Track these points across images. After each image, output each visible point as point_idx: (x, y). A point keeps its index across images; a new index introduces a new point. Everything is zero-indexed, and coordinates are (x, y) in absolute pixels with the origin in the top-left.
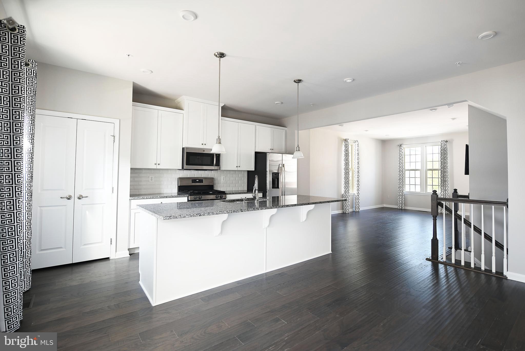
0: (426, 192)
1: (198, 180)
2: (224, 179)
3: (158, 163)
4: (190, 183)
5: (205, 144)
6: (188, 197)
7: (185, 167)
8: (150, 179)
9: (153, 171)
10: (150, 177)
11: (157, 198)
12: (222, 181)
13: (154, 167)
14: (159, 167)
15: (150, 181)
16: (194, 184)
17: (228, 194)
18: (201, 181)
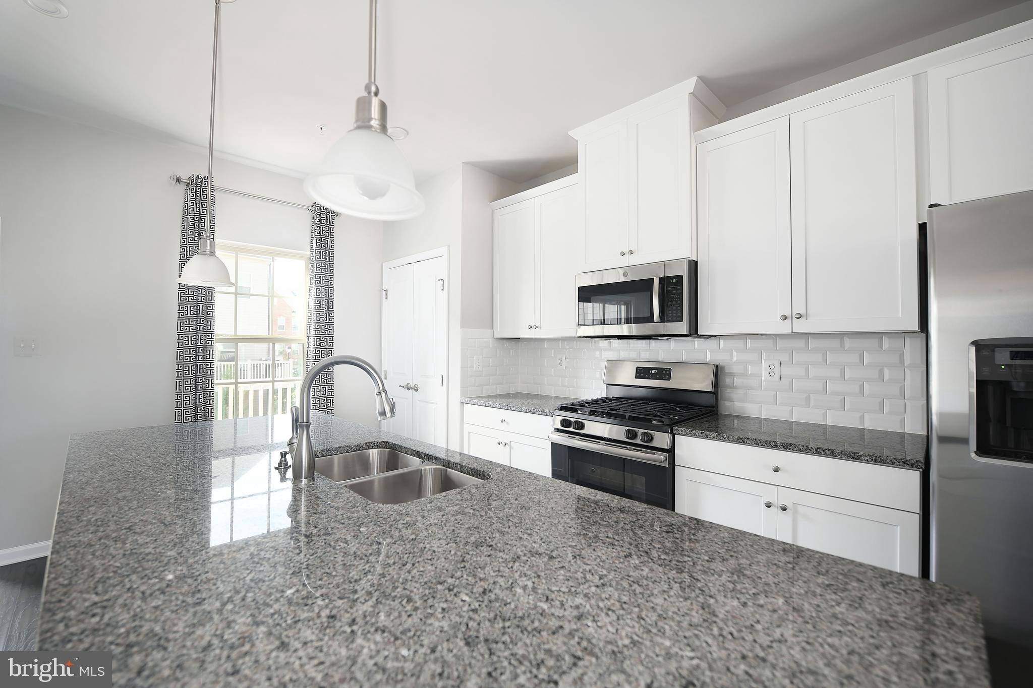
1: (655, 369)
2: (776, 371)
3: (534, 326)
4: (630, 379)
5: (631, 252)
10: (557, 358)
15: (558, 367)
16: (640, 382)
18: (665, 375)
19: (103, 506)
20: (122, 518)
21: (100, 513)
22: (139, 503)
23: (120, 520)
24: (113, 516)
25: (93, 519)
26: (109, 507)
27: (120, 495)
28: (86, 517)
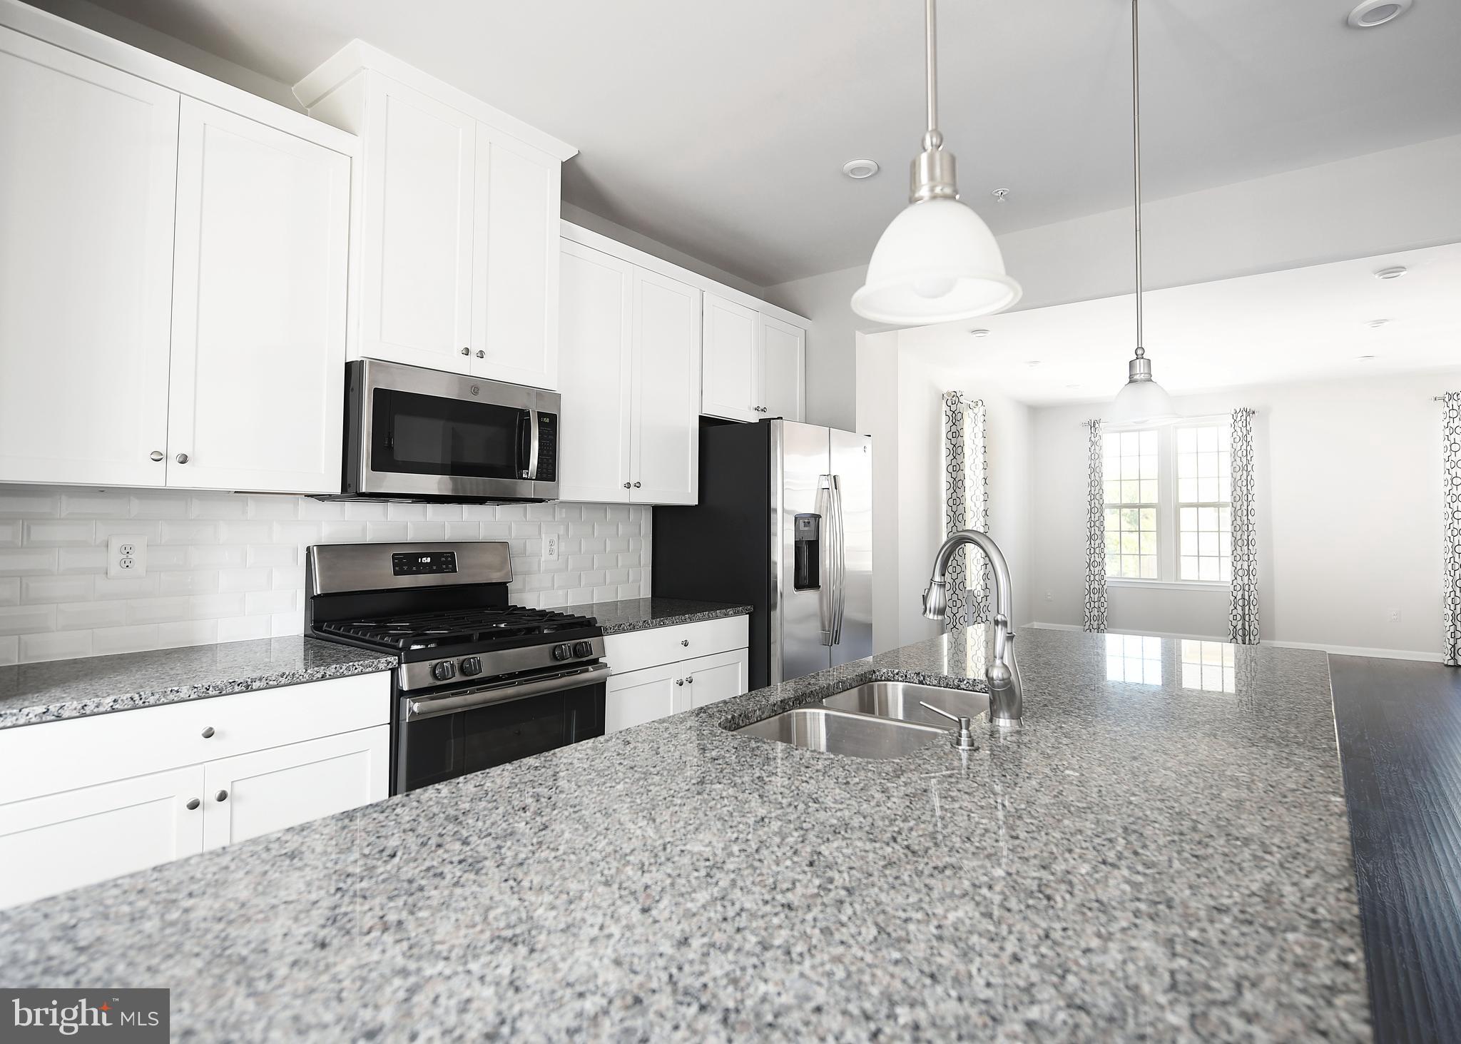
0: (1177, 580)
1: (426, 555)
2: (555, 547)
3: (174, 452)
4: (384, 576)
5: (481, 355)
6: (394, 672)
7: (368, 479)
8: (115, 556)
9: (135, 506)
10: (116, 544)
11: (173, 702)
12: (543, 559)
13: (151, 477)
14: (180, 478)
15: (115, 569)
16: (406, 581)
17: (608, 634)
18: (446, 563)
19: (1274, 784)
20: (1256, 759)
21: (1281, 774)
22: (1224, 771)
23: (1258, 756)
24: (1266, 764)
25: (1292, 769)
26: (1266, 780)
27: (1244, 794)
28: (1300, 776)
